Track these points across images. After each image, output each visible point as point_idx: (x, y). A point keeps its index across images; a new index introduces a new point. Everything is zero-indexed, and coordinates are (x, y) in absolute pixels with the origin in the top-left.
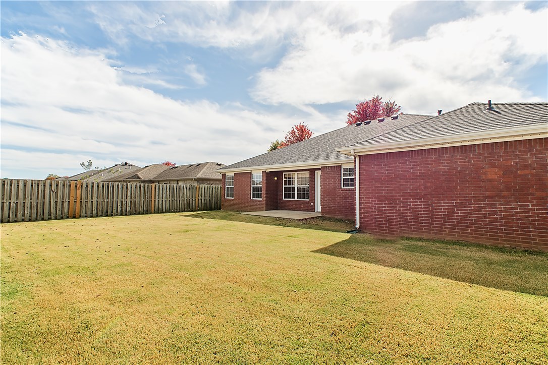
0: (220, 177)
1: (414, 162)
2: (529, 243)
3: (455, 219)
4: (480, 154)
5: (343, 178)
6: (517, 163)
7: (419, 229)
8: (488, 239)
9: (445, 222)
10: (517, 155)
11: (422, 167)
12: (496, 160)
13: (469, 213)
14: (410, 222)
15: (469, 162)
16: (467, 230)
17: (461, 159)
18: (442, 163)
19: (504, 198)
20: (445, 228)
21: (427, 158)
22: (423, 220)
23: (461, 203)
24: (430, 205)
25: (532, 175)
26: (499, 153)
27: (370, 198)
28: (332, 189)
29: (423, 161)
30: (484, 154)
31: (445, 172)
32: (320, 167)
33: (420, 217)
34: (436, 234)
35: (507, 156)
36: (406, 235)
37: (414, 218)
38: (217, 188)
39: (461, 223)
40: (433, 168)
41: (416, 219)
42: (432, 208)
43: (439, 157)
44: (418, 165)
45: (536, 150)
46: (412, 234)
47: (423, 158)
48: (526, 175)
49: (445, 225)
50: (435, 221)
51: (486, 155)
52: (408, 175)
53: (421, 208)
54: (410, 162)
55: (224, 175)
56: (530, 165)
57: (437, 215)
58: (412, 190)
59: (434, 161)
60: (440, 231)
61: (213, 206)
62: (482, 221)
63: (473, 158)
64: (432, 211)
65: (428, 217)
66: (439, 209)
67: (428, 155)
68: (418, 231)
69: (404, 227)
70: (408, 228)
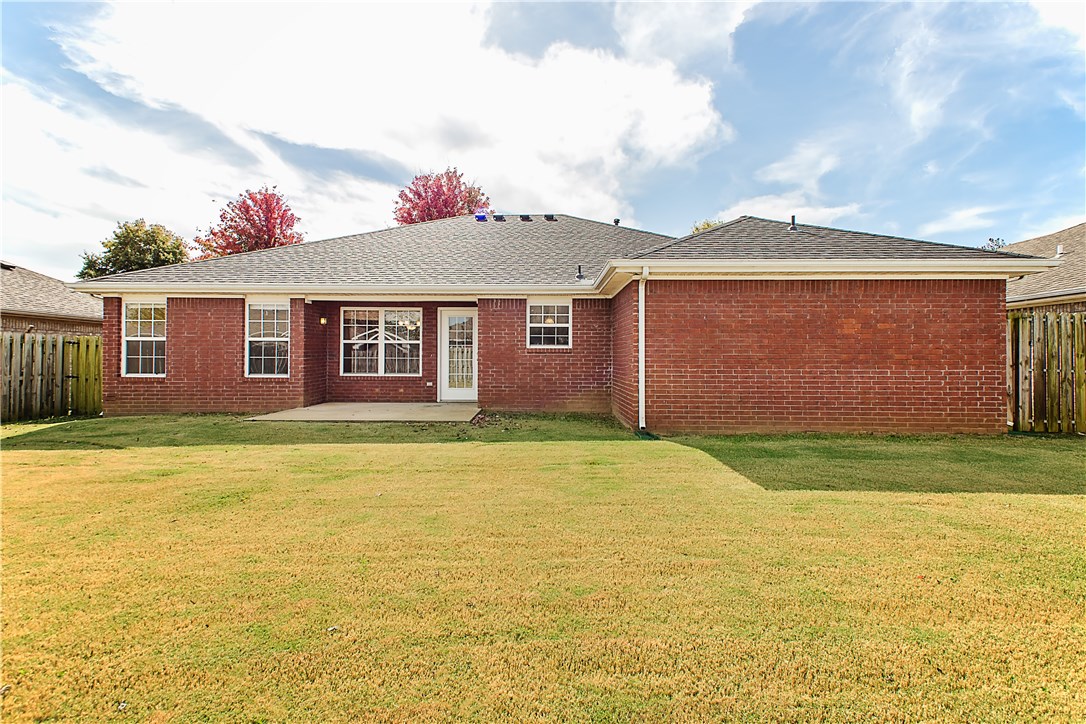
0: (96, 309)
1: (744, 301)
2: (887, 425)
3: (801, 398)
4: (835, 296)
5: (529, 325)
6: (876, 312)
7: (750, 418)
8: (842, 424)
9: (788, 403)
10: (877, 301)
11: (756, 312)
12: (853, 306)
13: (819, 388)
14: (736, 408)
15: (821, 306)
16: (817, 414)
17: (811, 302)
18: (785, 306)
19: (862, 362)
20: (788, 413)
21: (764, 296)
22: (756, 403)
23: (810, 372)
24: (766, 378)
25: (893, 331)
26: (858, 296)
27: (666, 367)
28: (507, 349)
29: (757, 301)
30: (840, 295)
31: (790, 321)
32: (474, 299)
33: (752, 398)
34: (774, 424)
35: (866, 301)
36: (729, 432)
37: (743, 401)
38: (49, 346)
39: (809, 403)
40: (772, 313)
41: (746, 402)
42: (771, 382)
43: (782, 296)
44: (750, 307)
45: (898, 296)
46: (738, 429)
47: (757, 295)
48: (886, 330)
49: (788, 408)
50: (774, 403)
51: (843, 298)
52: (733, 324)
53: (753, 382)
54: (738, 302)
55: (113, 304)
56: (891, 316)
57: (778, 393)
58: (740, 352)
59: (774, 301)
60: (781, 419)
61: (36, 404)
62: (836, 398)
63: (826, 301)
64: (770, 387)
65: (764, 398)
66: (779, 382)
67: (766, 292)
68: (748, 423)
69: (725, 418)
70: (733, 418)
